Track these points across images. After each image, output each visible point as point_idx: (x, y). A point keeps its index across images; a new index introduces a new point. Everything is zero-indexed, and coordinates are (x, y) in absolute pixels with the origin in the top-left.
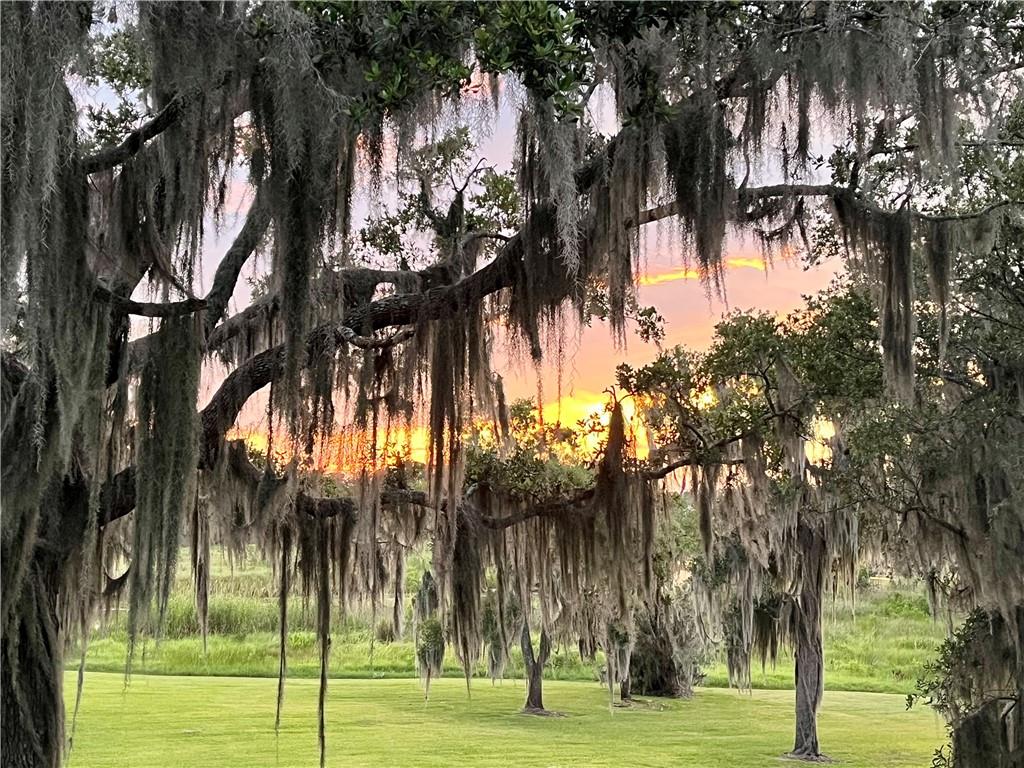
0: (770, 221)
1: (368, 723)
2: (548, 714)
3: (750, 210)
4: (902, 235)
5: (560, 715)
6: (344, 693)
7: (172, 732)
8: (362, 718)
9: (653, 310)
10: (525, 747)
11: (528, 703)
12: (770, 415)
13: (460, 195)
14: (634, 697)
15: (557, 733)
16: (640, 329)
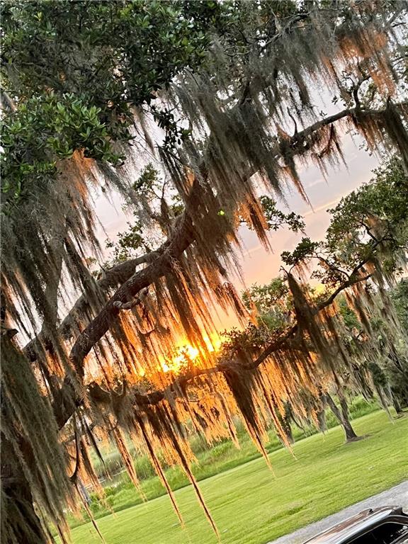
0: (319, 146)
1: (267, 482)
2: (361, 438)
3: (305, 144)
4: (395, 119)
5: (367, 436)
6: (249, 470)
7: (167, 528)
8: (262, 481)
9: (293, 214)
10: (352, 462)
11: (347, 437)
12: (375, 244)
13: (163, 200)
14: (404, 410)
15: (368, 447)
16: (290, 226)
